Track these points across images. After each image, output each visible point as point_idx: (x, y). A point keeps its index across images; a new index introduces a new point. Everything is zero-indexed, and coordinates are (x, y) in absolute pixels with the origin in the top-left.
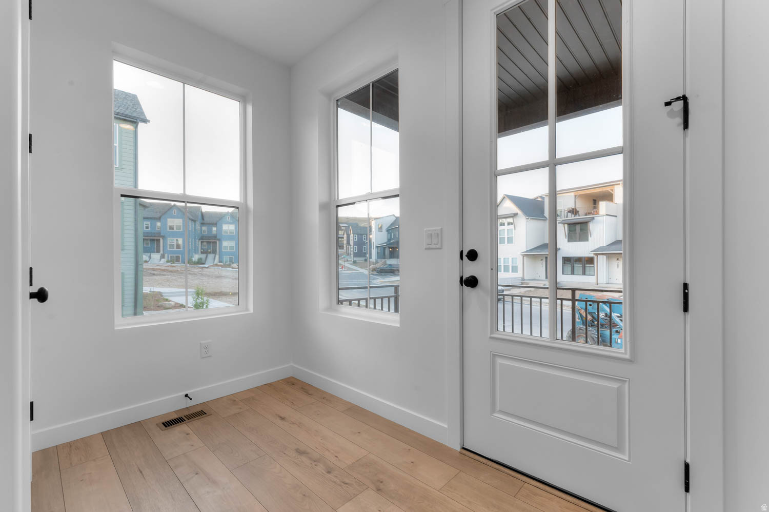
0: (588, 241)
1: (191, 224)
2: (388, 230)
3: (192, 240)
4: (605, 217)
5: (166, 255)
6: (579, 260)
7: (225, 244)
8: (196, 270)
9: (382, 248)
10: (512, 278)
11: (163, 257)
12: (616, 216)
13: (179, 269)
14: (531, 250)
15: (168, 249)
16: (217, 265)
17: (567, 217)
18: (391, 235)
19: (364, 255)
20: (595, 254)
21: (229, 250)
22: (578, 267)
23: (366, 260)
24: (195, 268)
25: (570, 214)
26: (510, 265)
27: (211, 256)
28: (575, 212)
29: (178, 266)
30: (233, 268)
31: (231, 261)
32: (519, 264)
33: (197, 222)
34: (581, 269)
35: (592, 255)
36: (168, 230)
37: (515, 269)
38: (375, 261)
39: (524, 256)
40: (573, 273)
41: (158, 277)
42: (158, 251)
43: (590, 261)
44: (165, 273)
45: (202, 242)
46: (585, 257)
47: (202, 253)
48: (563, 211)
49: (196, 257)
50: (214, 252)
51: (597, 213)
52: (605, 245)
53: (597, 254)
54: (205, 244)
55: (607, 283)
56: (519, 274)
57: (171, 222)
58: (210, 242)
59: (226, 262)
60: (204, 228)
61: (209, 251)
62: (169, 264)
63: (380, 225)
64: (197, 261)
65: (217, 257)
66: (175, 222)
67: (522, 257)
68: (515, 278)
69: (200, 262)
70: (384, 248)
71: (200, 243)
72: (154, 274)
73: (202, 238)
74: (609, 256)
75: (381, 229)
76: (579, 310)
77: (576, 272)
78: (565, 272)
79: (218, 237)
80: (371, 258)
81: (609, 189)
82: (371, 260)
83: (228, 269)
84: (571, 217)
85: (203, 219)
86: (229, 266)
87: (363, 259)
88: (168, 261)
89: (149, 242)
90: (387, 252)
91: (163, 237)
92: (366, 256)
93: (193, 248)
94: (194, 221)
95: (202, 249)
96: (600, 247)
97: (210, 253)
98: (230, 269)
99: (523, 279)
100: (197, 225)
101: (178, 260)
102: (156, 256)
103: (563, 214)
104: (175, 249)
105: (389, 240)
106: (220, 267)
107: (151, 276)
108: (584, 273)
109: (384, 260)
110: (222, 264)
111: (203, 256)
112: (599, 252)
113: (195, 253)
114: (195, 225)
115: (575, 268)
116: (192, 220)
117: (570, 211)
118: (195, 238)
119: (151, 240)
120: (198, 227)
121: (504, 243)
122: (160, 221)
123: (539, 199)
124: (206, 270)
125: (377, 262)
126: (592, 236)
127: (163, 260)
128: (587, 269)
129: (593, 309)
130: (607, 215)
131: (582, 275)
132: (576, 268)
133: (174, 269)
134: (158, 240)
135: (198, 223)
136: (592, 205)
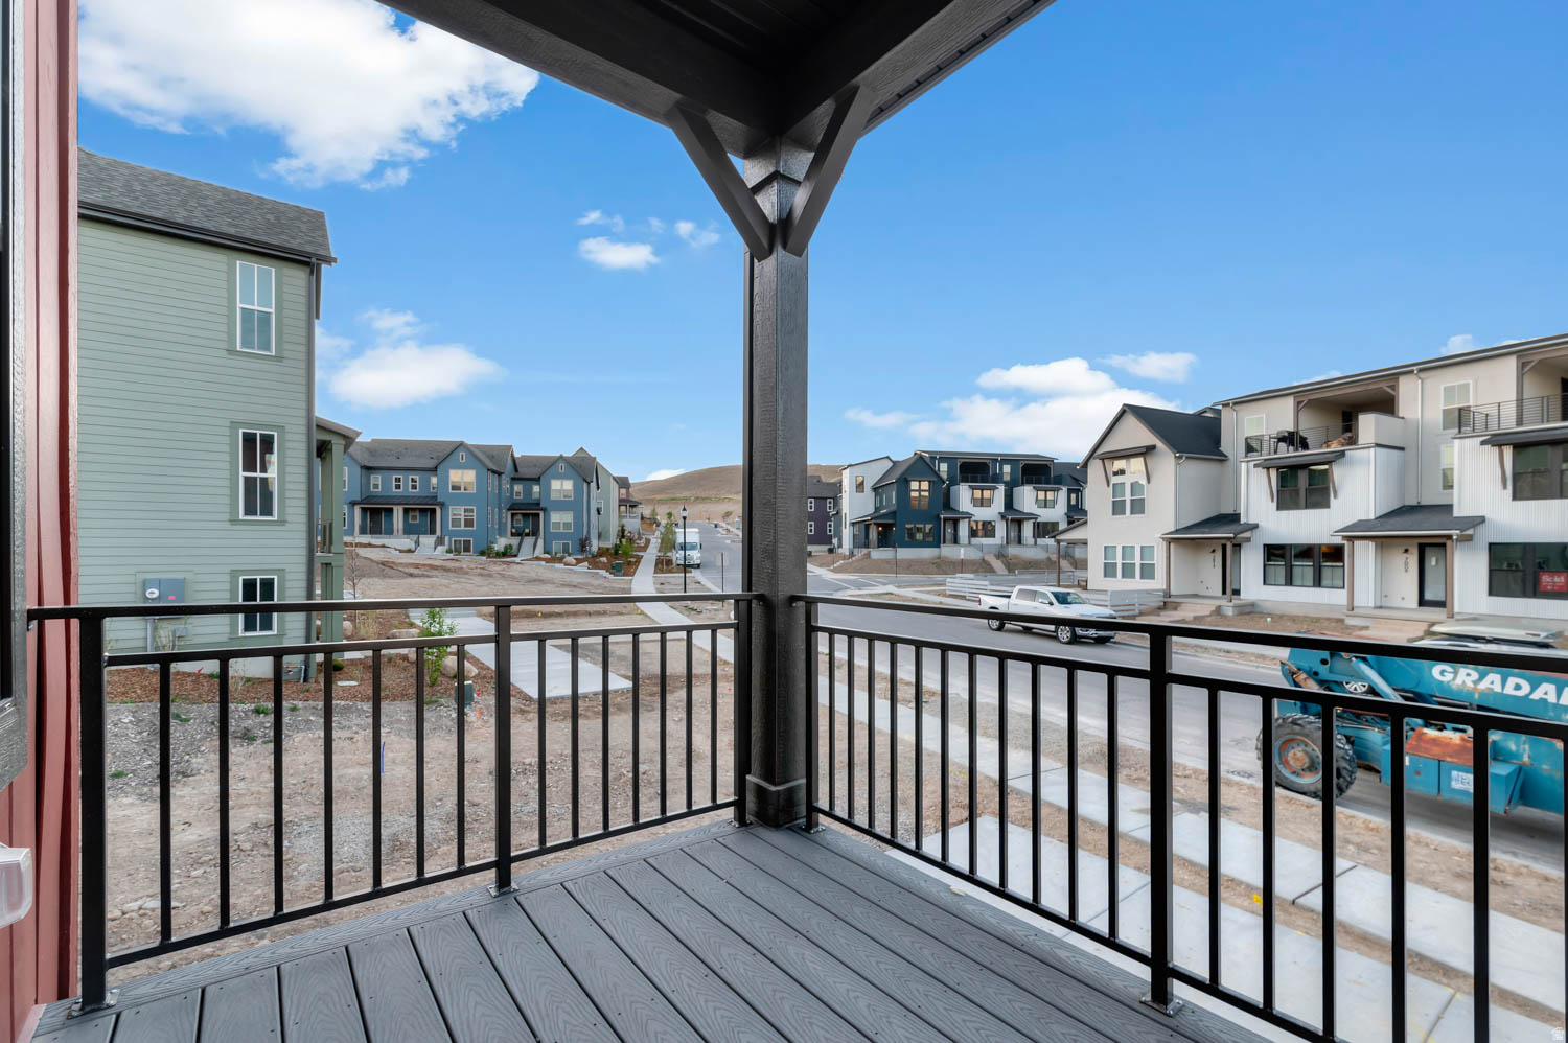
0: (1328, 506)
1: (493, 478)
2: (875, 489)
3: (493, 511)
4: (1372, 450)
5: (447, 539)
6: (1306, 552)
7: (555, 517)
8: (497, 568)
9: (863, 525)
10: (1139, 592)
11: (440, 541)
12: (1402, 449)
13: (465, 566)
14: (1188, 529)
15: (451, 528)
16: (538, 559)
17: (1276, 452)
18: (881, 501)
19: (828, 540)
20: (1345, 538)
21: (562, 530)
22: (1304, 569)
23: (831, 551)
24: (495, 563)
25: (1283, 446)
26: (1138, 562)
27: (529, 541)
28: (1297, 440)
29: (467, 561)
30: (566, 565)
31: (566, 550)
32: (1159, 559)
33: (503, 476)
34: (1309, 573)
35: (1338, 540)
36: (450, 491)
37: (1148, 571)
38: (847, 553)
39: (1169, 541)
40: (1289, 582)
41: (417, 580)
42: (432, 532)
43: (1335, 554)
44: (435, 572)
45: (513, 515)
46: (1320, 546)
47: (513, 534)
48: (1266, 438)
49: (501, 544)
50: (535, 533)
51: (1353, 441)
52: (1372, 517)
53: (1351, 539)
54: (520, 517)
55: (1376, 608)
56: (1158, 583)
57: (455, 476)
58: (529, 514)
59: (556, 553)
60: (518, 488)
61: (527, 531)
62: (451, 556)
63: (860, 479)
64: (502, 550)
65: (541, 542)
66: (464, 477)
67: (1164, 545)
68: (1149, 592)
69: (507, 553)
70: (867, 527)
71: (509, 516)
72: (411, 575)
73: (514, 507)
74: (1383, 543)
75: (860, 487)
76: (1294, 673)
77: (1297, 579)
78: (1271, 579)
79: (542, 505)
80: (840, 546)
81: (1384, 386)
82: (840, 550)
83: (557, 566)
84: (1286, 452)
85: (516, 471)
86: (560, 560)
87: (826, 547)
88: (449, 551)
89: (417, 514)
90: (873, 534)
91: (442, 505)
92: (831, 543)
93: (497, 526)
94: (500, 474)
95: (513, 527)
96: (1360, 521)
97: (528, 535)
98: (561, 566)
99: (1168, 594)
100: (504, 482)
101: (467, 549)
102: (428, 541)
103: (1265, 446)
104: (463, 527)
105: (877, 509)
106: (543, 563)
107: (404, 578)
108: (1318, 582)
109: (865, 551)
110: (549, 557)
111: (515, 541)
112: (1357, 532)
113: (500, 536)
114: (499, 481)
115: (1295, 570)
116: (494, 472)
117: (1282, 439)
118: (499, 505)
119: (421, 510)
120: (506, 486)
121: (1124, 514)
122: (436, 475)
123: (1208, 415)
124: (516, 567)
125: (852, 554)
126: (1339, 494)
127: (440, 548)
128: (1326, 573)
129: (1331, 671)
130: (1378, 445)
131: (1314, 586)
132: (1297, 571)
133: (457, 565)
134: (433, 511)
135: (505, 479)
136: (1340, 424)
